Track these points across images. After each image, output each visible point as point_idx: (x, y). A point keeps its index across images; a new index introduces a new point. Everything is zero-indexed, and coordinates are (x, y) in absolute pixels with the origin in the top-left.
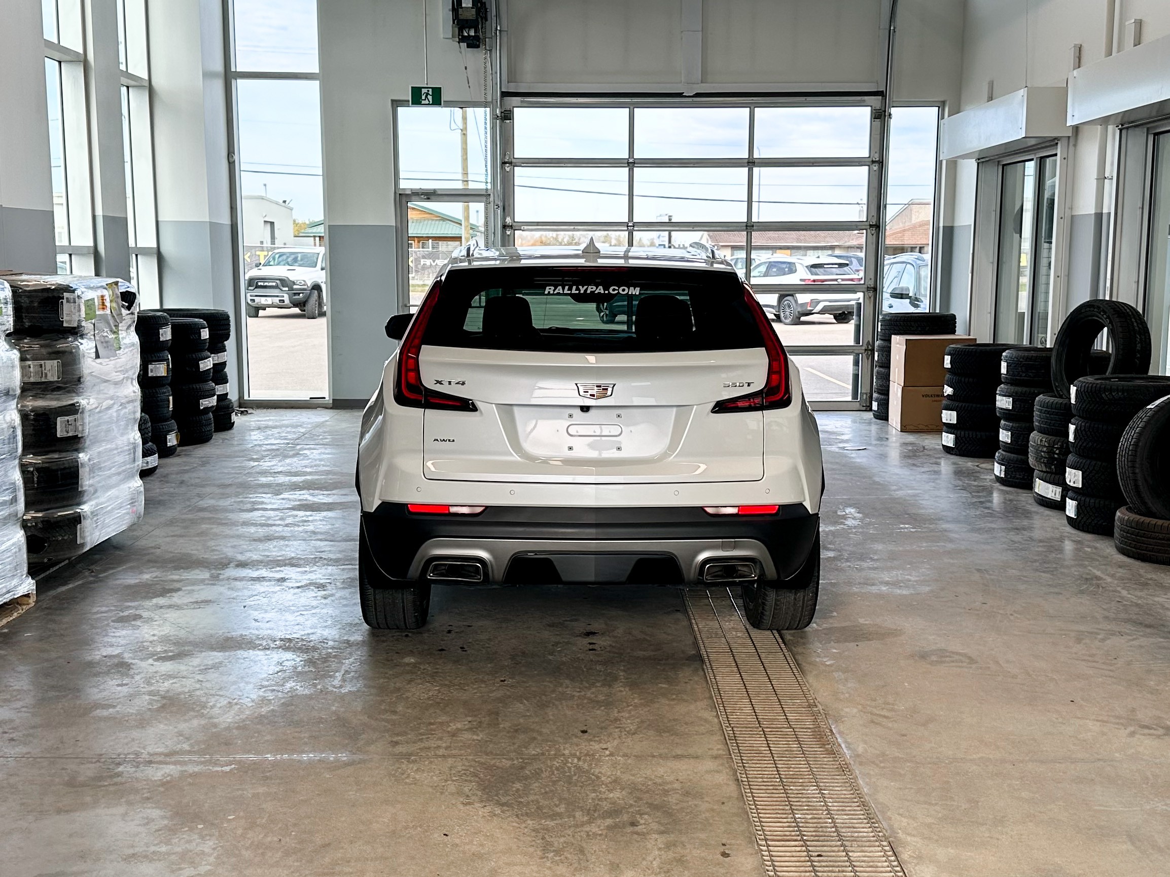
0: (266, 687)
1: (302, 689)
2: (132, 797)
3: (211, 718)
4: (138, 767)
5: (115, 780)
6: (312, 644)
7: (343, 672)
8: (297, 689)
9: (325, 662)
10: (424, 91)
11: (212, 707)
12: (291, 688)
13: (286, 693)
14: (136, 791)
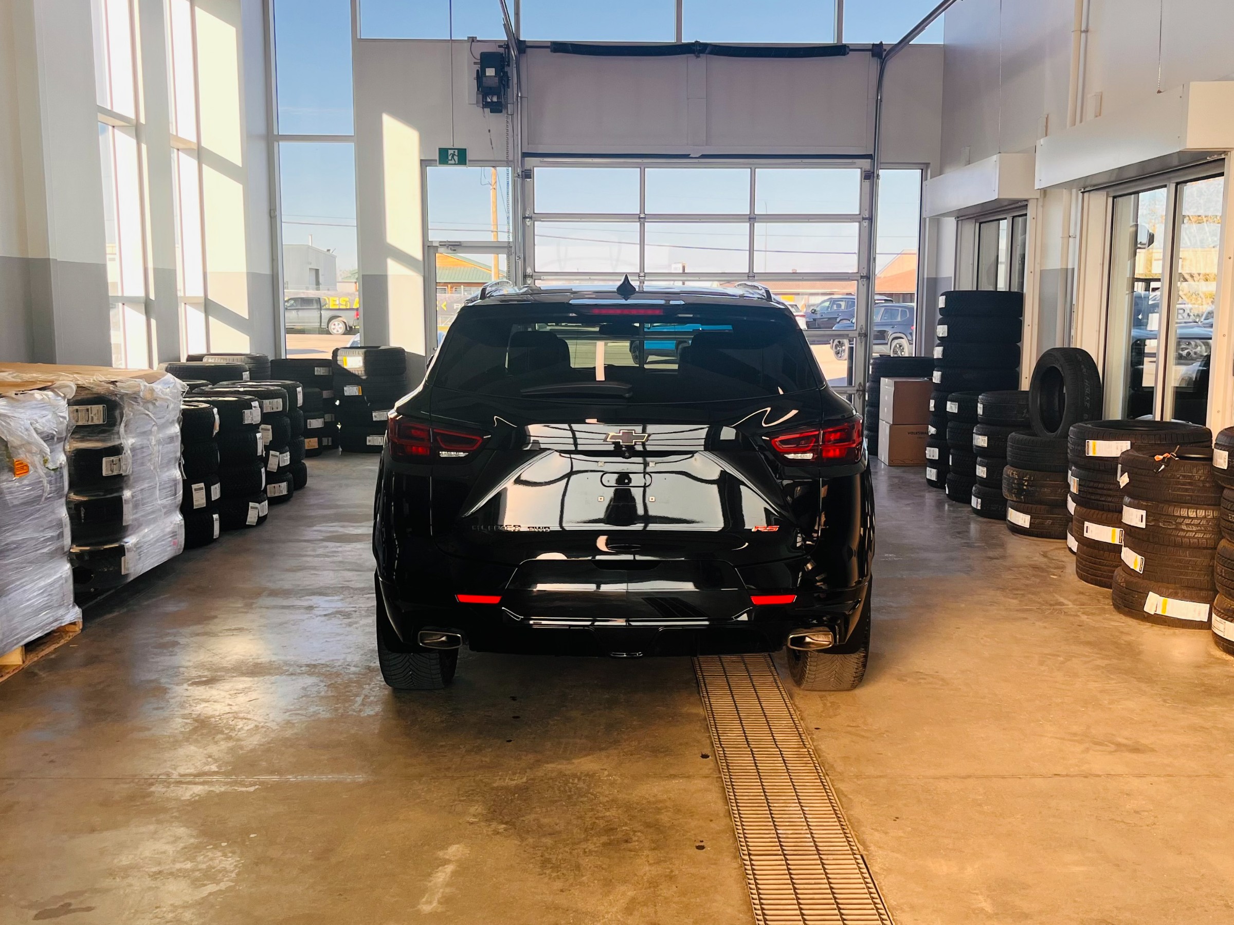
0: (291, 710)
1: (324, 713)
2: (161, 816)
3: (239, 740)
4: (168, 787)
5: (147, 799)
6: (334, 670)
7: (362, 697)
8: (319, 713)
9: (345, 687)
10: (450, 152)
11: (239, 730)
12: (314, 712)
13: (309, 717)
14: (164, 810)
